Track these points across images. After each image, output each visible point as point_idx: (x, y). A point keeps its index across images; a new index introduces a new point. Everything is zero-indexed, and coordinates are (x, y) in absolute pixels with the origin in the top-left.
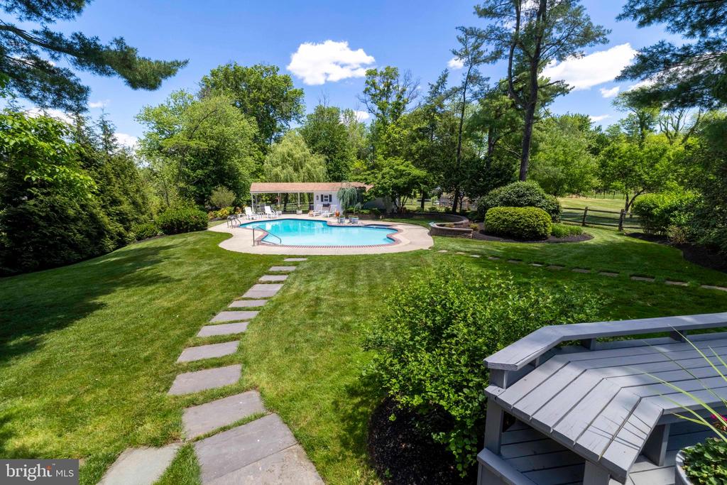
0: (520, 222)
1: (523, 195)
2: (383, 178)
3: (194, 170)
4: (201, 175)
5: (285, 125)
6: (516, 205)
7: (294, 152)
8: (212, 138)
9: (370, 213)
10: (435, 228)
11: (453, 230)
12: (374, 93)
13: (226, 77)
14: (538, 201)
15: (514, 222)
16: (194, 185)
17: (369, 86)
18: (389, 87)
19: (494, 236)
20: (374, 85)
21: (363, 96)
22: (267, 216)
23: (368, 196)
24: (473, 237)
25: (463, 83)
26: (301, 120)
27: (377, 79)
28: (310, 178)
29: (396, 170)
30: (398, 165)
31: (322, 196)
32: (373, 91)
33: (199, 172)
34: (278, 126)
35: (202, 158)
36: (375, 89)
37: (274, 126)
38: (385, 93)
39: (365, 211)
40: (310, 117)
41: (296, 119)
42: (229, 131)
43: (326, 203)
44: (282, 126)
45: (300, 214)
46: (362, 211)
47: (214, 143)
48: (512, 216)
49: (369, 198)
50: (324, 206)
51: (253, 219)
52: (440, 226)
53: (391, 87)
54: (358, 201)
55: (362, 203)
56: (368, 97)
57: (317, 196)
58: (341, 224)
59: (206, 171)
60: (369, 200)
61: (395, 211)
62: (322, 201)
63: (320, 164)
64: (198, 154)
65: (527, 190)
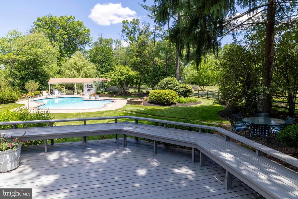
0: (161, 97)
1: (167, 84)
2: (115, 76)
3: (20, 71)
4: (23, 74)
5: (82, 47)
6: (164, 89)
7: (78, 62)
8: (30, 55)
9: (108, 94)
10: (129, 101)
11: (135, 101)
12: (127, 32)
13: (46, 23)
14: (173, 87)
15: (159, 97)
16: (19, 79)
17: (124, 29)
18: (135, 29)
19: (152, 104)
20: (126, 28)
21: (121, 33)
22: (56, 96)
23: (107, 85)
24: (144, 105)
25: (154, 30)
26: (90, 45)
27: (128, 26)
28: (86, 76)
29: (121, 72)
30: (123, 69)
31: (88, 85)
32: (126, 31)
33: (22, 72)
34: (79, 48)
35: (25, 66)
36: (128, 30)
37: (77, 48)
38: (134, 32)
39: (106, 93)
40: (95, 43)
41: (88, 45)
42: (40, 51)
43: (89, 89)
44: (81, 48)
45: (76, 95)
46: (104, 93)
47: (31, 57)
48: (158, 94)
49: (108, 86)
50: (88, 90)
51: (46, 97)
52: (132, 99)
53: (136, 29)
54: (102, 87)
55: (105, 88)
56: (124, 34)
57: (86, 85)
58: (90, 99)
59: (26, 72)
60: (108, 87)
61: (123, 93)
62: (88, 88)
63: (93, 69)
64: (22, 63)
65: (169, 81)
